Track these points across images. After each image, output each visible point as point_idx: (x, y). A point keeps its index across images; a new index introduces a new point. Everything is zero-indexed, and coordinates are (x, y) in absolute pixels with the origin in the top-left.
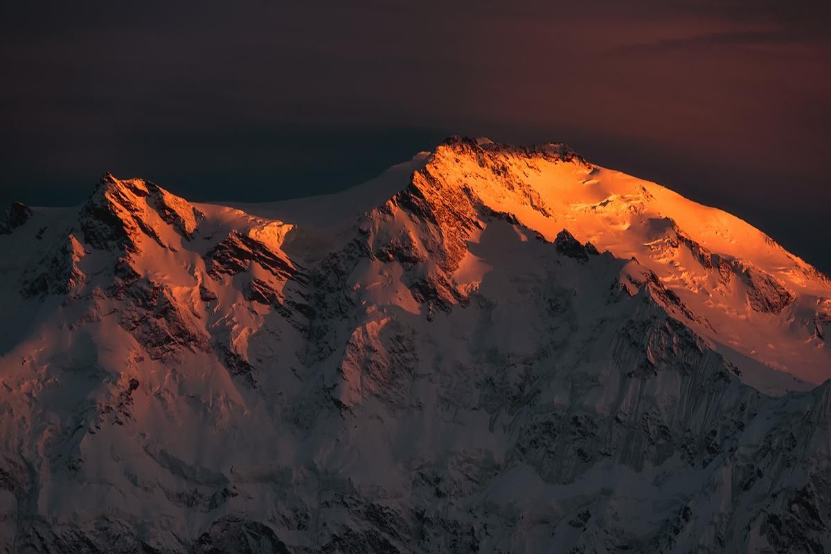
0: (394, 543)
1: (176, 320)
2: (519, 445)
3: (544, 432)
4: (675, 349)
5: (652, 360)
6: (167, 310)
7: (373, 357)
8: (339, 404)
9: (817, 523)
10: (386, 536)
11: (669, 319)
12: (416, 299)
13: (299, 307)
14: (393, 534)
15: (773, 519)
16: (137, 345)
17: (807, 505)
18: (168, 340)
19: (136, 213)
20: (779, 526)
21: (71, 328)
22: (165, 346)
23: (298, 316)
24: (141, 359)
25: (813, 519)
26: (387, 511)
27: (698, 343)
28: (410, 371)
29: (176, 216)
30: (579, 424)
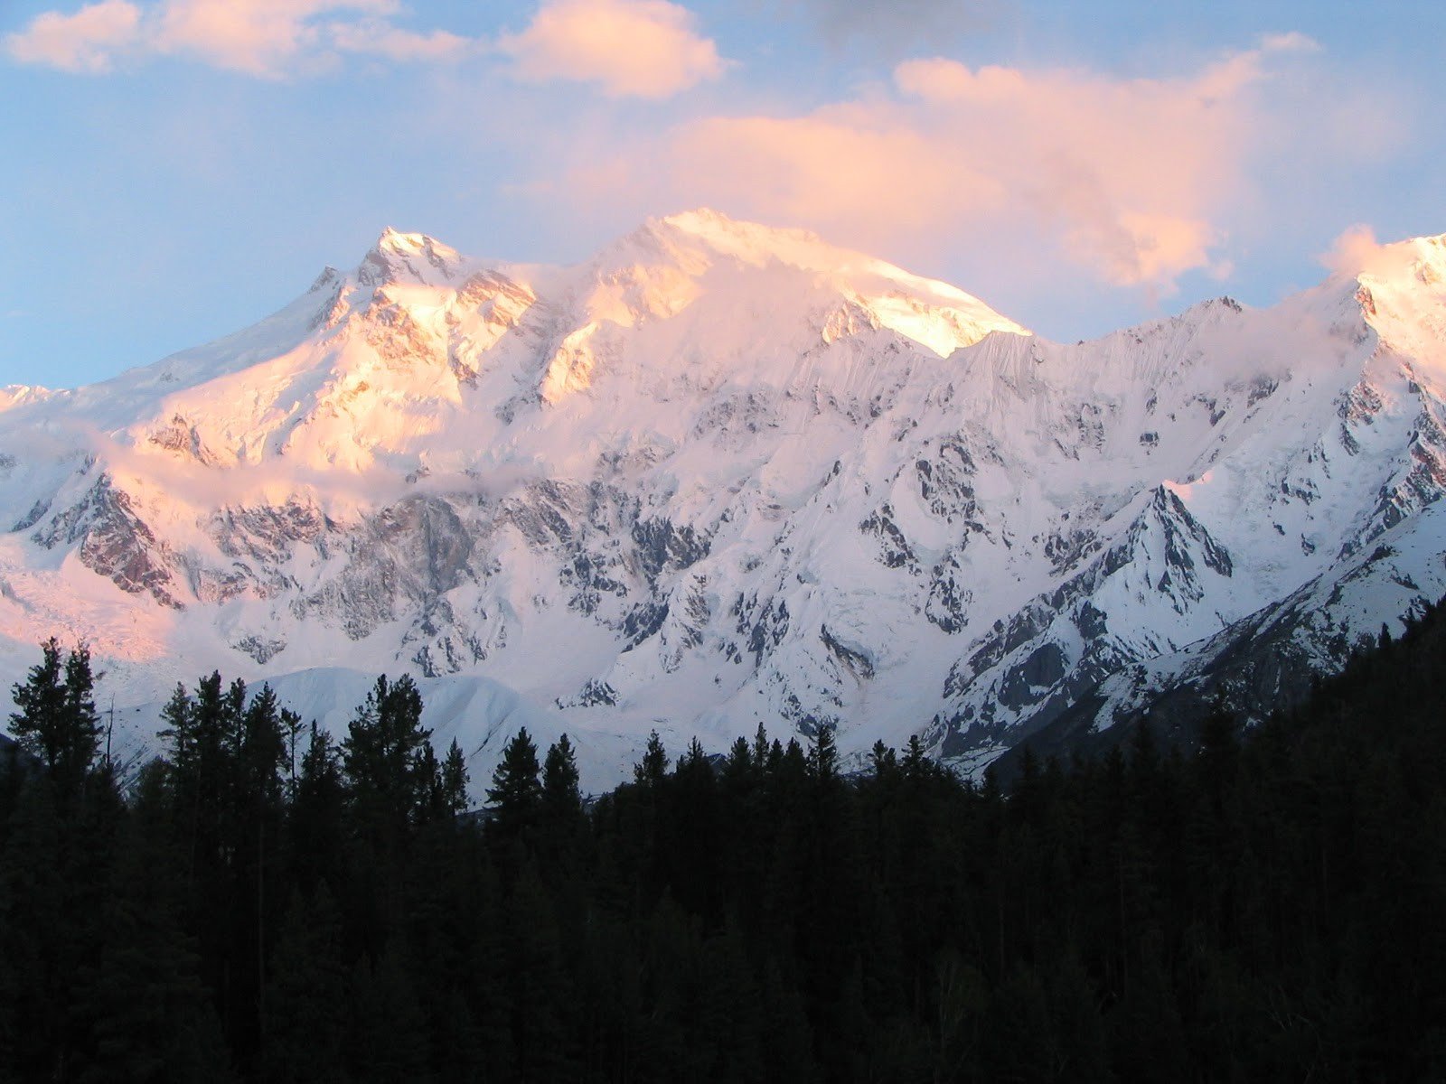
0: (564, 515)
1: (417, 335)
2: (697, 427)
3: (721, 413)
4: (850, 328)
5: (827, 339)
6: (409, 329)
7: (581, 359)
8: (540, 398)
9: (969, 468)
10: (557, 509)
11: (846, 302)
12: (631, 313)
13: (534, 329)
14: (564, 507)
15: (924, 466)
16: (377, 357)
17: (960, 450)
18: (406, 353)
19: (406, 258)
20: (928, 472)
21: (324, 344)
22: (403, 359)
23: (531, 336)
24: (379, 369)
25: (965, 463)
26: (563, 486)
27: (872, 322)
28: (613, 371)
29: (441, 260)
30: (753, 402)
